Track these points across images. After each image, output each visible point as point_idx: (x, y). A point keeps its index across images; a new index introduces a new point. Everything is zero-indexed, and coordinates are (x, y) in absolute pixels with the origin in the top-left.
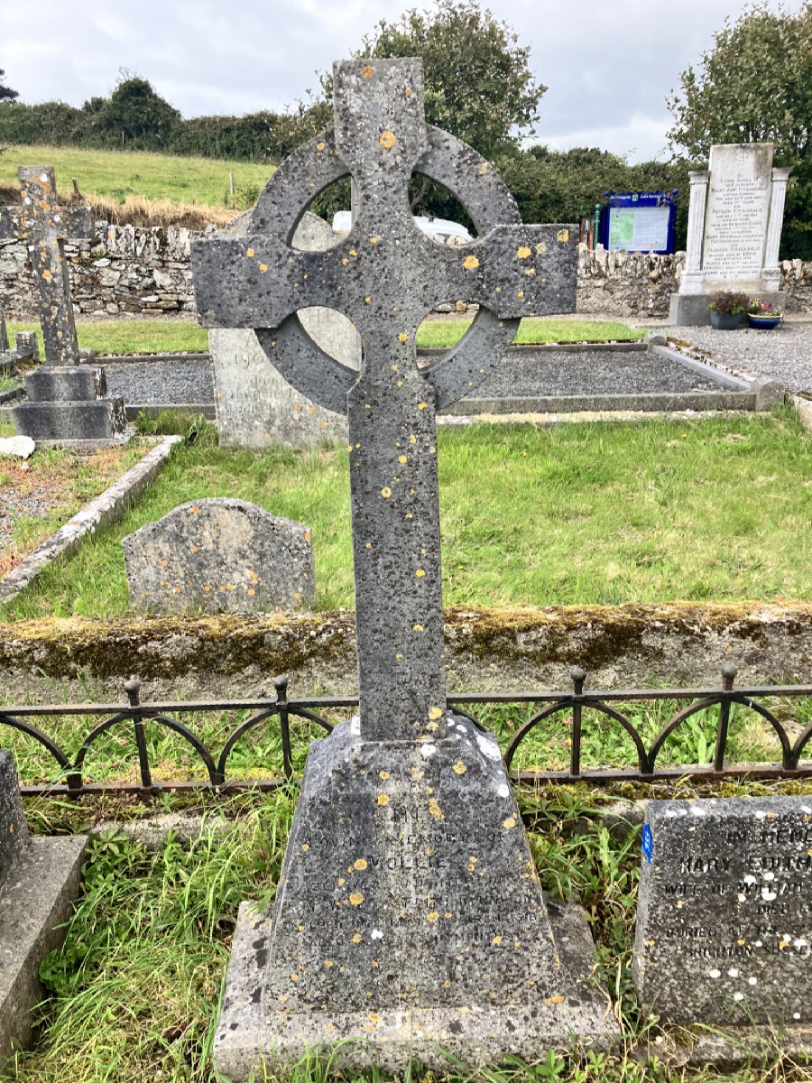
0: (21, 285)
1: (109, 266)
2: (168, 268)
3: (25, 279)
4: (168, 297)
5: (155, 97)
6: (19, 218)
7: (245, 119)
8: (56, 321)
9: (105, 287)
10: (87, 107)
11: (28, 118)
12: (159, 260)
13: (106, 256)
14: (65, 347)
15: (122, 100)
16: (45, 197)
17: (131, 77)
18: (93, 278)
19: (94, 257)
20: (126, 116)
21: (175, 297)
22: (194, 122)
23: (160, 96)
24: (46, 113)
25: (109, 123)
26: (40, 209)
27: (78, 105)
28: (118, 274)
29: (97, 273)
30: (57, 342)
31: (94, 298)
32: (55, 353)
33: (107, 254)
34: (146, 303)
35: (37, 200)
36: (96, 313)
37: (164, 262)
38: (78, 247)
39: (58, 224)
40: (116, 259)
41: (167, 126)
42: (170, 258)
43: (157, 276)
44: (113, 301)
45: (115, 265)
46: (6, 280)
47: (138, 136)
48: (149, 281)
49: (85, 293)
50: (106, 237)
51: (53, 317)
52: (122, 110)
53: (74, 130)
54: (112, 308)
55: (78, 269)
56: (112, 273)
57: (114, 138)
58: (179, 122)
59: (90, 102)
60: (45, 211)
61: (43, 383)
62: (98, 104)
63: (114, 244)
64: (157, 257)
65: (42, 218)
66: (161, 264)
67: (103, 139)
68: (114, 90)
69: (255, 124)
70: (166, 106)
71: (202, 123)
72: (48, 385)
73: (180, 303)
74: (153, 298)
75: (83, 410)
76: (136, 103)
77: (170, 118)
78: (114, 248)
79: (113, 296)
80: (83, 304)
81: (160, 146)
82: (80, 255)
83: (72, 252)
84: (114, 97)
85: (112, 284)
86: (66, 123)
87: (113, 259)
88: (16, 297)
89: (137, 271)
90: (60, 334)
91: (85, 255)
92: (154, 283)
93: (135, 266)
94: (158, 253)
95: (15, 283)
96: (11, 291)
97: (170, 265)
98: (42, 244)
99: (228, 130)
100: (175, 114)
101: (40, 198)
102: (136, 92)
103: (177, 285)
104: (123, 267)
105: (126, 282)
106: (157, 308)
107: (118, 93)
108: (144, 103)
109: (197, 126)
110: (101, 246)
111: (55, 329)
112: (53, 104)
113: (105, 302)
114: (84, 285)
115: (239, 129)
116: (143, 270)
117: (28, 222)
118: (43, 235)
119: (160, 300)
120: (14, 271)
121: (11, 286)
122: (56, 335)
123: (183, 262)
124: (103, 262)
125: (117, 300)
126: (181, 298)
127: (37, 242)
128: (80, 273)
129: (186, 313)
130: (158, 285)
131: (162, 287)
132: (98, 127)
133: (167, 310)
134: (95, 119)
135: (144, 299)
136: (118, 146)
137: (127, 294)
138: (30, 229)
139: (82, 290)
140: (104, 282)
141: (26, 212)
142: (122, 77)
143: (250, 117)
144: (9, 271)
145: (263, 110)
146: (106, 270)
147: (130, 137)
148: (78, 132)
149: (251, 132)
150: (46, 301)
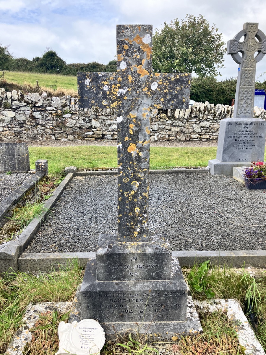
0: (27, 126)
1: (71, 117)
2: (99, 119)
3: (29, 123)
4: (98, 132)
5: (57, 57)
6: (110, 85)
7: (88, 64)
8: (135, 196)
9: (68, 127)
10: (34, 60)
11: (14, 63)
12: (95, 115)
13: (69, 112)
14: (141, 222)
15: (46, 57)
16: (144, 62)
17: (50, 50)
18: (62, 123)
19: (63, 113)
20: (47, 63)
21: (101, 132)
22: (71, 65)
23: (59, 57)
24: (19, 61)
25: (41, 65)
26: (136, 74)
27: (31, 59)
28: (75, 121)
29: (65, 120)
30: (133, 218)
31: (62, 133)
32: (129, 229)
33: (70, 111)
34: (87, 135)
35: (134, 65)
36: (63, 140)
37: (97, 116)
38: (56, 108)
39: (154, 93)
40: (74, 114)
41: (61, 67)
42: (100, 114)
43: (94, 123)
44: (71, 134)
45: (73, 117)
46: (20, 124)
47: (51, 69)
48: (89, 125)
49: (58, 130)
50: (70, 103)
51: (133, 193)
52: (47, 61)
53: (29, 67)
54: (71, 137)
55: (55, 118)
56: (72, 120)
57: (43, 70)
58: (66, 65)
59: (35, 58)
60: (142, 78)
61: (115, 262)
62: (38, 59)
63: (73, 107)
64: (94, 113)
65: (137, 85)
66: (95, 117)
67: (39, 70)
68: (44, 54)
69: (92, 66)
70: (61, 60)
71: (73, 65)
72: (121, 265)
73: (103, 135)
74: (91, 133)
75: (159, 293)
76: (51, 59)
77: (62, 64)
78: (73, 109)
79: (72, 132)
80: (57, 136)
81: (59, 72)
82: (57, 112)
83: (53, 110)
84: (44, 56)
85: (71, 126)
86: (26, 65)
87: (72, 114)
88: (24, 132)
89: (84, 120)
90: (137, 210)
91: (59, 112)
92: (91, 126)
93: (83, 118)
94: (94, 111)
95: (24, 125)
96: (21, 129)
97: (100, 117)
98: (133, 114)
99: (82, 68)
100: (64, 62)
101: (139, 62)
102: (51, 55)
103: (103, 127)
104: (77, 118)
105: (78, 125)
106: (92, 138)
107: (45, 55)
108: (54, 59)
109: (72, 66)
110: (67, 108)
111: (133, 205)
112: (22, 59)
113: (67, 135)
114: (58, 126)
115: (86, 67)
116: (87, 119)
117: (121, 90)
118: (135, 104)
119: (94, 134)
120: (24, 119)
121: (22, 127)
122: (133, 211)
123: (106, 116)
124: (67, 116)
125: (73, 134)
126: (104, 133)
127: (127, 113)
128: (56, 121)
129: (106, 140)
130: (93, 127)
131: (95, 128)
132: (38, 66)
133: (97, 139)
134: (37, 63)
135: (86, 133)
136: (45, 72)
137: (78, 131)
138: (121, 97)
139: (57, 128)
140: (68, 125)
141: (120, 79)
142: (47, 50)
143: (90, 64)
144: (21, 120)
145: (94, 61)
146: (69, 119)
147: (49, 69)
148: (30, 68)
149: (90, 69)
150: (127, 176)
